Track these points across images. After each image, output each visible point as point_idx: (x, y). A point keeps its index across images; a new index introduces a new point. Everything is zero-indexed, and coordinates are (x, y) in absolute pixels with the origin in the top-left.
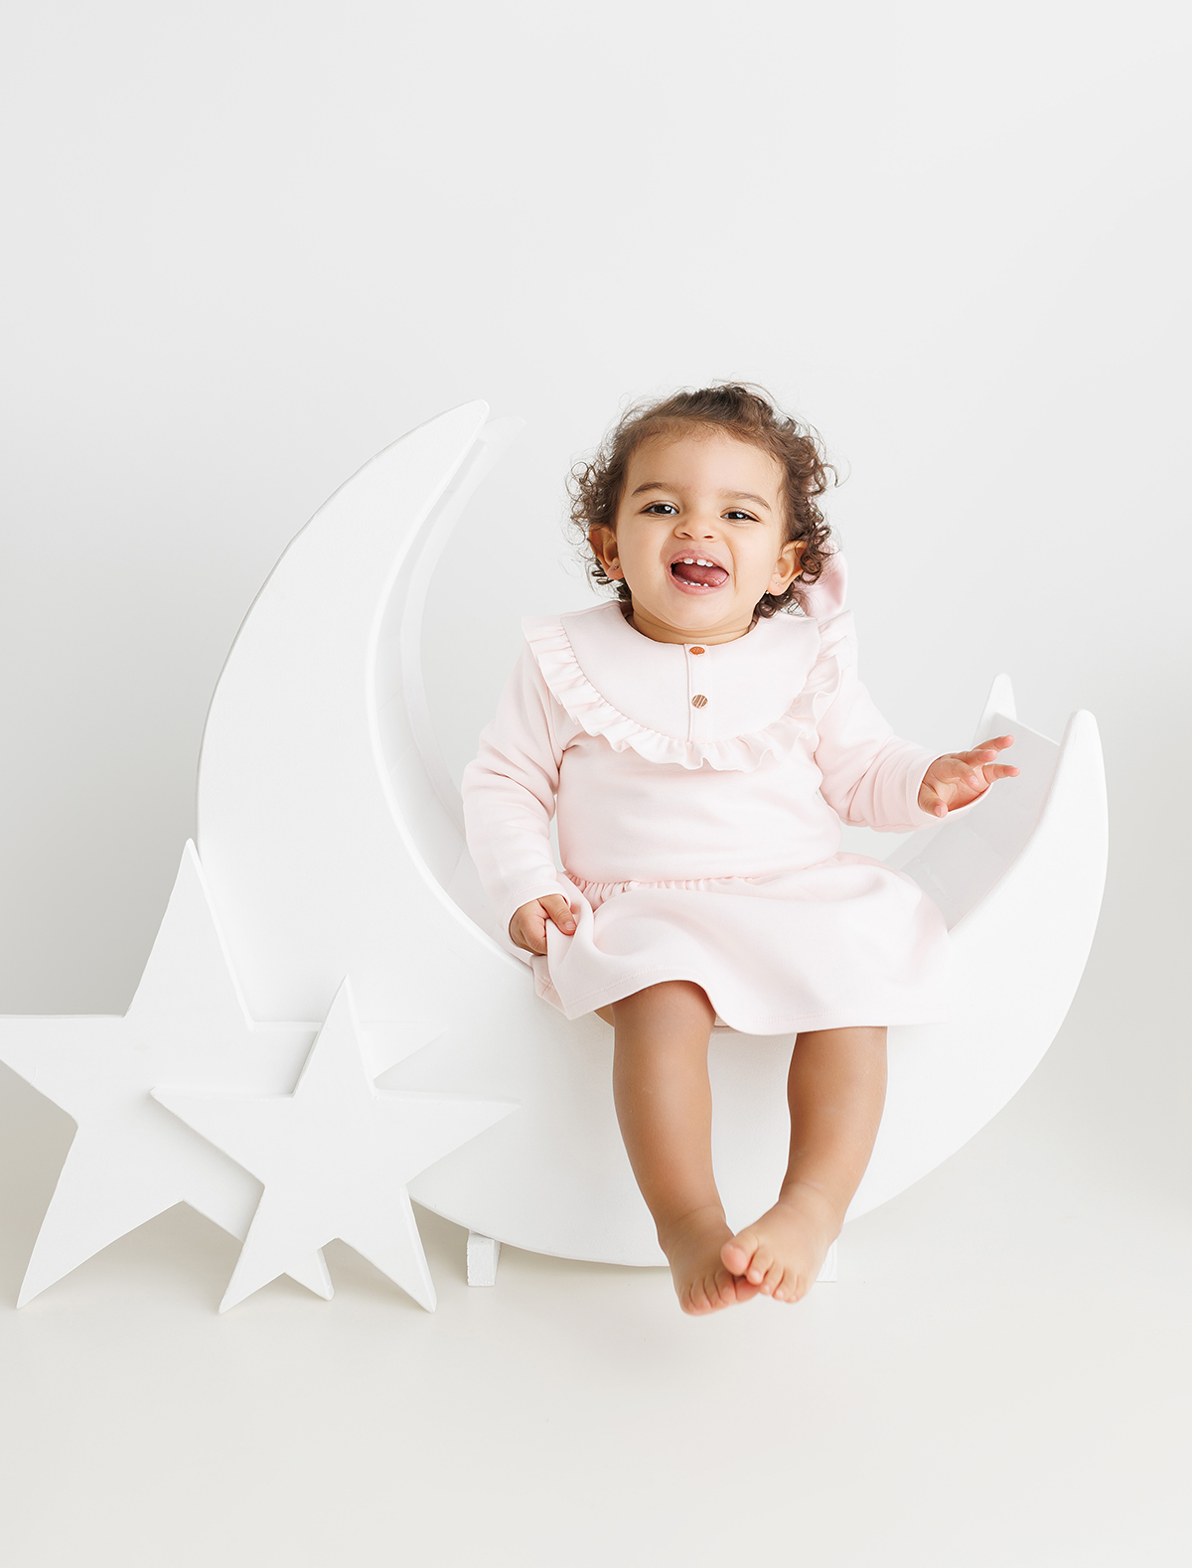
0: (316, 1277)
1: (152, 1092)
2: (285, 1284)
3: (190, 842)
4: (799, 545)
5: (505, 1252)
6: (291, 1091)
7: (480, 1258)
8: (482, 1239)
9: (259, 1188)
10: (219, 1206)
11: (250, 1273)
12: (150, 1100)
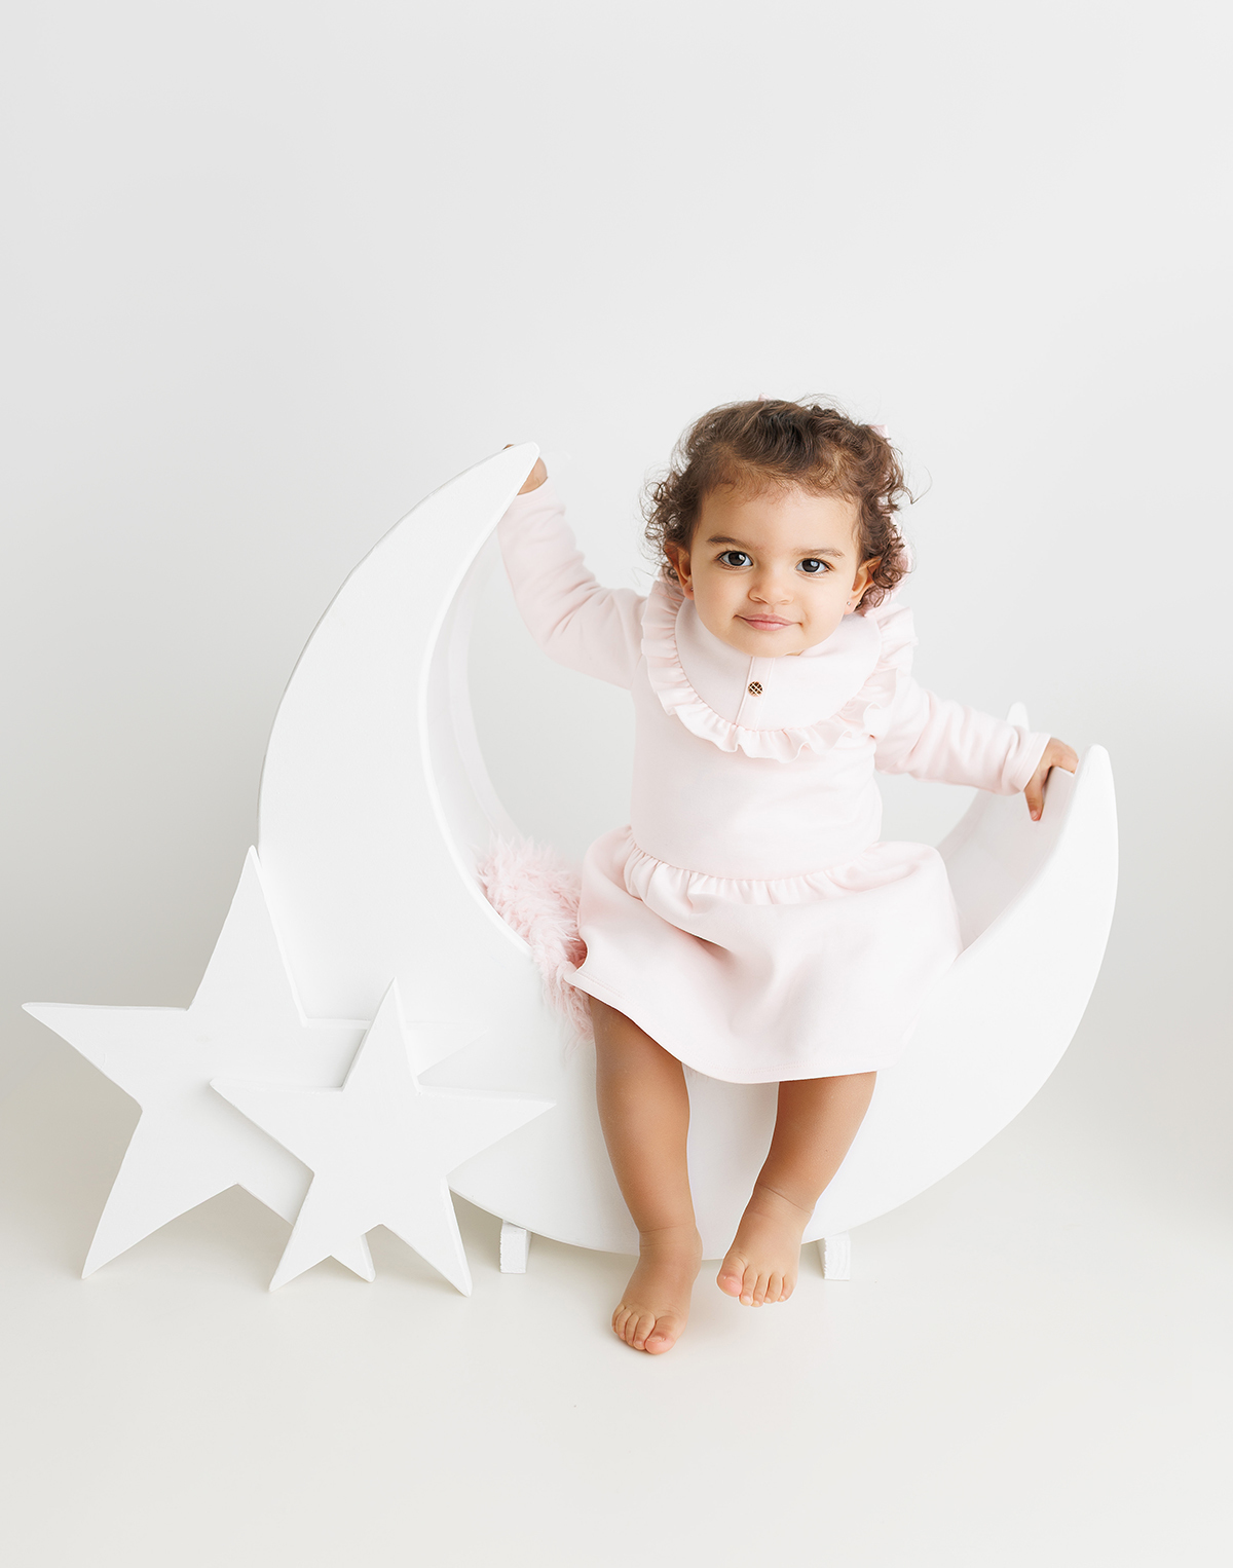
0: (358, 1259)
1: (211, 1084)
2: (331, 1266)
3: (252, 849)
4: (871, 563)
5: (535, 1241)
6: (341, 1085)
7: (513, 1245)
8: (515, 1228)
9: (309, 1176)
10: (271, 1190)
11: (300, 1254)
12: (209, 1091)
